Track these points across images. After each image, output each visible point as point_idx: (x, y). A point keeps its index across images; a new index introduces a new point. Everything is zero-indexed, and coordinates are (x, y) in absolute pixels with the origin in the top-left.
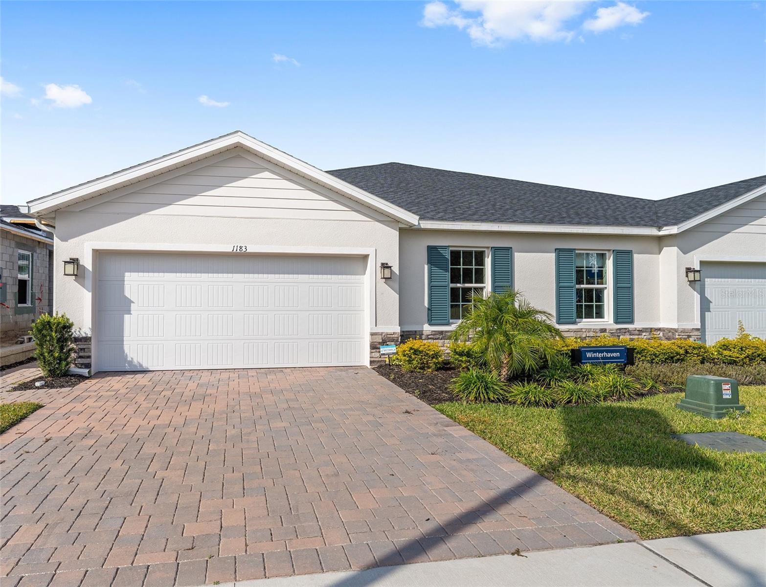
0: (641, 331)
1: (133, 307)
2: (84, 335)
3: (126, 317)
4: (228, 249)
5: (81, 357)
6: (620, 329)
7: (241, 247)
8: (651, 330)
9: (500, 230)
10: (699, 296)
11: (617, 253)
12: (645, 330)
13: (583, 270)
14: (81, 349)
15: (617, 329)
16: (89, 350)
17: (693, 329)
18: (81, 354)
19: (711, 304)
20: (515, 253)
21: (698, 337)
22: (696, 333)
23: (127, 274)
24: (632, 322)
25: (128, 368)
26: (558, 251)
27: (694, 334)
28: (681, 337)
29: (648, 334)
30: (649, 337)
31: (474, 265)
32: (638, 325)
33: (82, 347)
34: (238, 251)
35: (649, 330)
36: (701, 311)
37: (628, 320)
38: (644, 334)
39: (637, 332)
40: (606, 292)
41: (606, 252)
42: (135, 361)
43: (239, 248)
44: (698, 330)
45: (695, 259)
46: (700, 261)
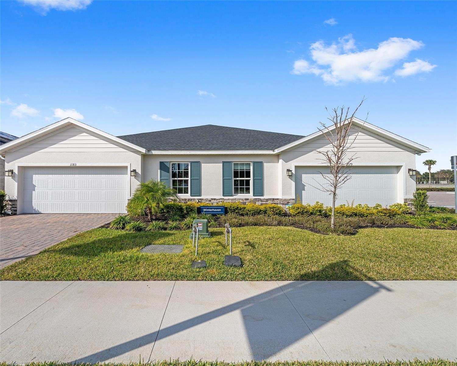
0: (267, 200)
1: (36, 188)
2: (14, 199)
3: (34, 192)
4: (69, 165)
5: (13, 207)
6: (256, 199)
7: (74, 164)
8: (273, 199)
9: (190, 154)
10: (294, 183)
11: (254, 163)
12: (270, 199)
13: (244, 171)
14: (13, 204)
15: (254, 199)
16: (16, 205)
17: (290, 199)
18: (13, 206)
19: (305, 187)
20: (202, 164)
21: (294, 203)
22: (292, 201)
23: (34, 176)
24: (262, 195)
25: (34, 212)
26: (224, 163)
27: (291, 201)
28: (283, 203)
29: (271, 201)
30: (272, 203)
31: (177, 169)
32: (266, 197)
33: (13, 203)
34: (73, 166)
35: (272, 200)
36: (295, 190)
37: (261, 194)
38: (269, 201)
39: (265, 200)
40: (250, 181)
41: (251, 163)
42: (36, 209)
43: (73, 165)
44: (293, 199)
45: (292, 165)
46: (295, 166)
